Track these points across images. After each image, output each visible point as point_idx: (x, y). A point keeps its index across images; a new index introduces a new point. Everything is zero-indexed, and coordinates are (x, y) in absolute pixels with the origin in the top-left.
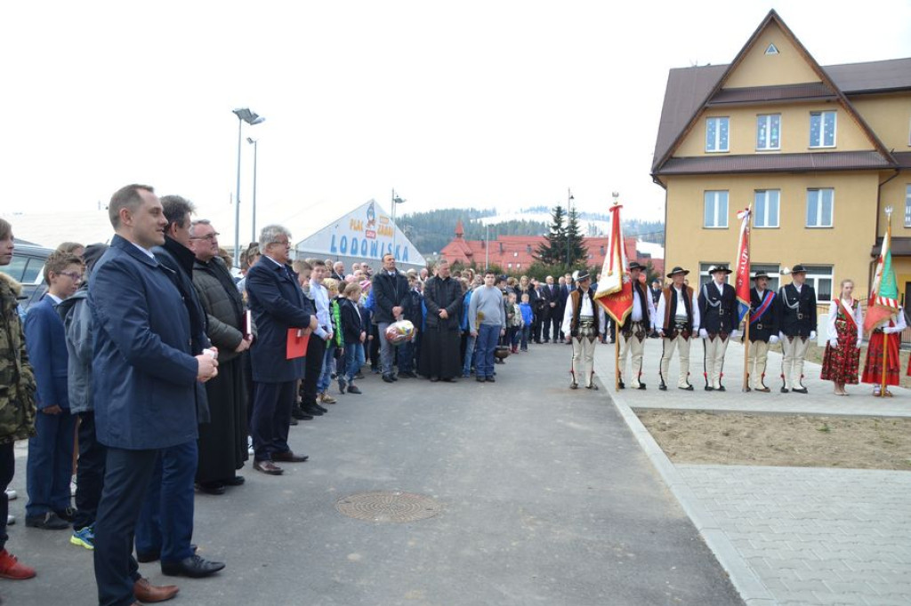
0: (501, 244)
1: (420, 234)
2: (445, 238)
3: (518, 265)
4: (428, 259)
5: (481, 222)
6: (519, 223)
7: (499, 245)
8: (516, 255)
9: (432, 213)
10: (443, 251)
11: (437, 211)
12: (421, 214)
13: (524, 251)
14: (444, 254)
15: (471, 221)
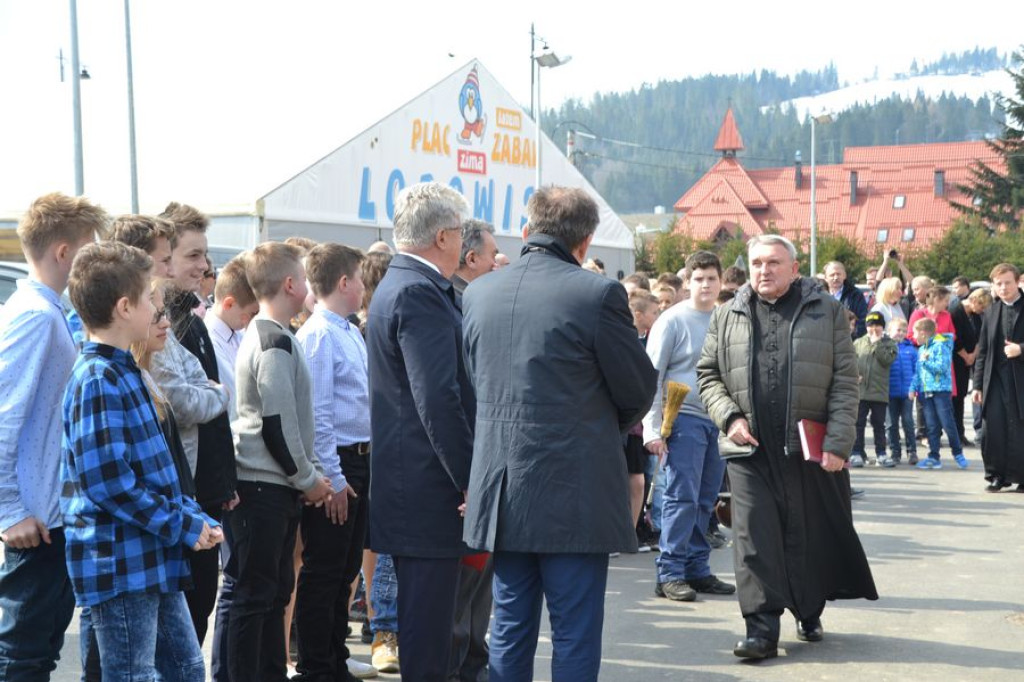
0: (854, 173)
1: (614, 156)
2: (685, 166)
3: (908, 234)
4: (641, 228)
5: (792, 111)
6: (908, 105)
7: (848, 175)
8: (899, 201)
9: (647, 95)
10: (684, 203)
11: (663, 85)
12: (615, 98)
13: (926, 190)
14: (686, 210)
15: (764, 110)
